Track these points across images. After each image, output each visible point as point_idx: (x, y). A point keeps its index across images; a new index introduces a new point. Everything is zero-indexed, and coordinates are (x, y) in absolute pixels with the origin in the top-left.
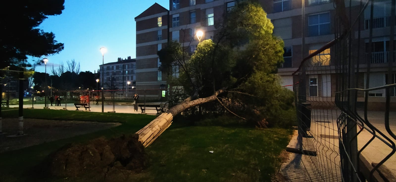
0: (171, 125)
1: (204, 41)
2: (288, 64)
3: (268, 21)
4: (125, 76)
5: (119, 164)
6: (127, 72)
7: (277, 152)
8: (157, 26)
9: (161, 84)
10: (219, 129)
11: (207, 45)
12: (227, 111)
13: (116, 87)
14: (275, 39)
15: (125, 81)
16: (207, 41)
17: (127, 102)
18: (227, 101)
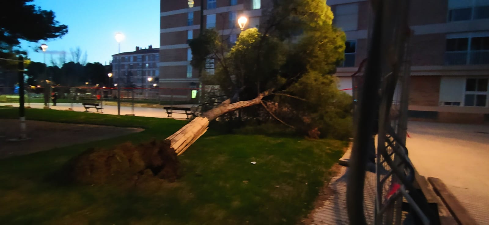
0: (206, 132)
1: (247, 30)
2: (349, 62)
3: (327, 8)
4: (144, 70)
5: (150, 172)
6: (147, 65)
7: (328, 165)
8: (187, 6)
9: (191, 82)
10: (263, 139)
11: (251, 36)
12: (273, 117)
13: (133, 84)
14: (335, 31)
15: (144, 77)
16: (251, 29)
17: (149, 102)
18: (273, 106)
